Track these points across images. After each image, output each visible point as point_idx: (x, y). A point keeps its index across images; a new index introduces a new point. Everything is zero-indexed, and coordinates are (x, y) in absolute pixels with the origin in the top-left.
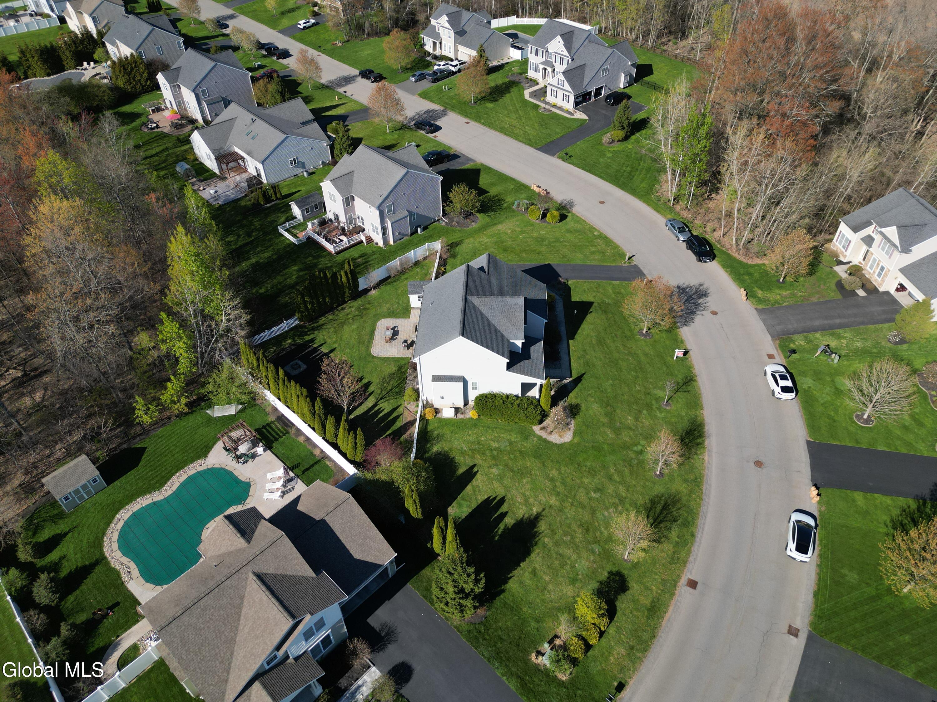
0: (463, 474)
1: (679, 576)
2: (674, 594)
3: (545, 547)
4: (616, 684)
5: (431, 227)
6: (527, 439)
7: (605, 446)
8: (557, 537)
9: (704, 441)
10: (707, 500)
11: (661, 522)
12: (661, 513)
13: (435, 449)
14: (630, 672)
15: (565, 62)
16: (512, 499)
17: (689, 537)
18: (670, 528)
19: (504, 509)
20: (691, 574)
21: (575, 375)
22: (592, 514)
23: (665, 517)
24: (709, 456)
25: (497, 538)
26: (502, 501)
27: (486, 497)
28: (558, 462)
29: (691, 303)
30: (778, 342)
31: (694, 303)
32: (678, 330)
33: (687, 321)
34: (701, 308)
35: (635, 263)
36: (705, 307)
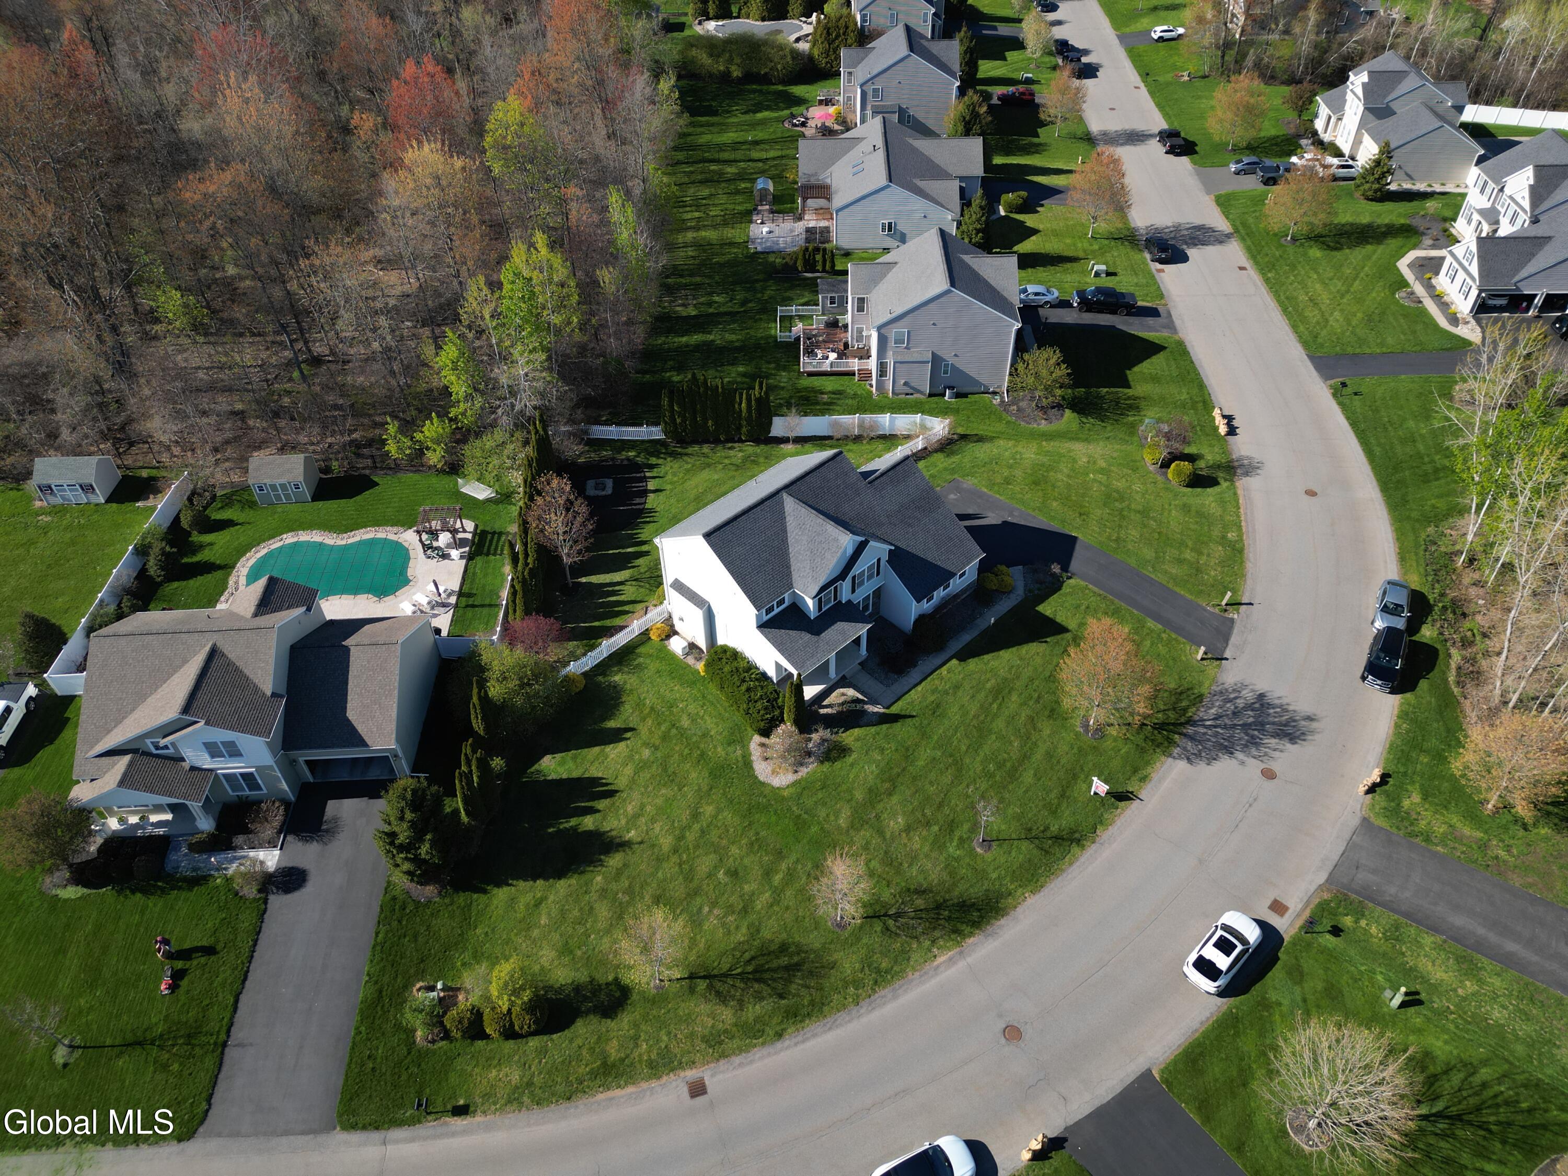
0: (610, 729)
1: (694, 1063)
2: (660, 1078)
3: (586, 884)
4: (461, 1102)
5: (972, 398)
6: (729, 744)
7: (814, 829)
8: (614, 886)
9: (971, 934)
10: (862, 1011)
11: (758, 981)
12: (774, 970)
13: (617, 678)
14: (493, 1108)
15: (1519, 222)
16: (624, 800)
17: (771, 1033)
18: (762, 999)
19: (601, 804)
20: (712, 1076)
21: (894, 709)
22: (688, 895)
23: (774, 980)
24: (950, 959)
25: (551, 830)
26: (611, 794)
27: (600, 775)
28: (731, 801)
29: (1247, 734)
30: (1326, 896)
31: (1253, 737)
32: (1163, 758)
33: (1198, 755)
34: (1254, 751)
35: (1236, 616)
36: (1266, 754)
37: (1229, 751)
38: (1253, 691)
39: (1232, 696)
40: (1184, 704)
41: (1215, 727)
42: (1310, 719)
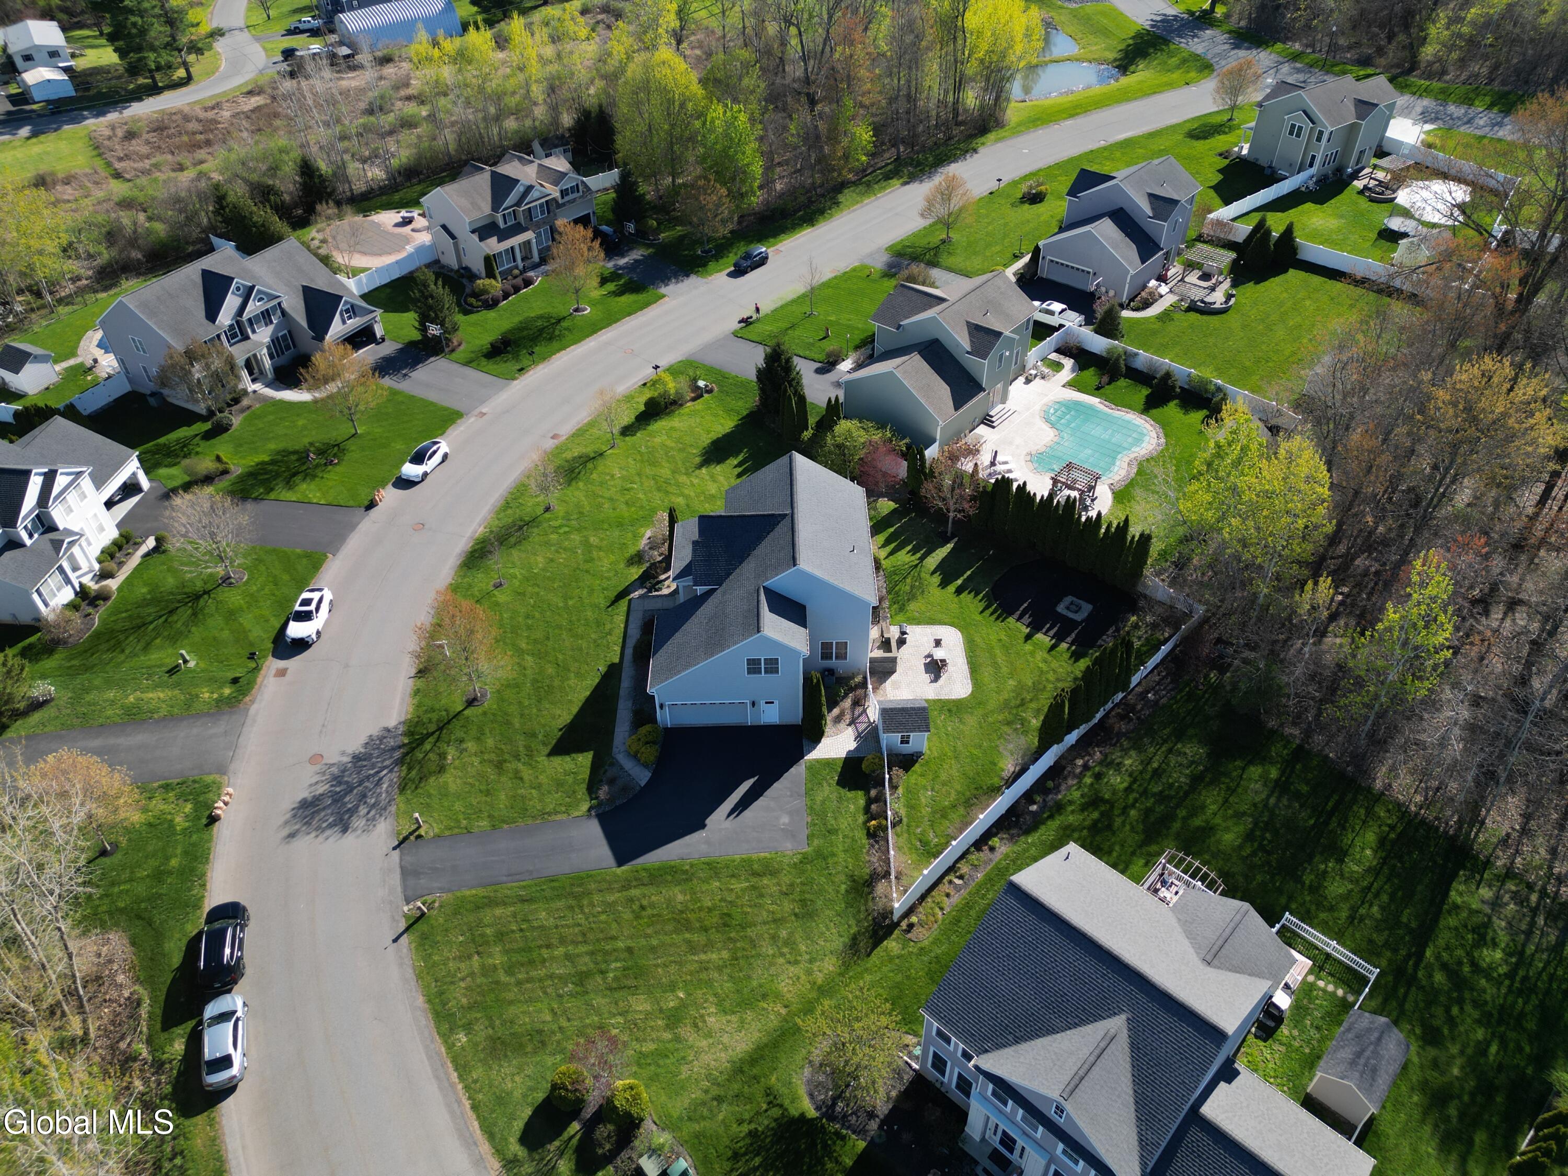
2: (575, 431)
9: (472, 547)
21: (623, 604)
24: (476, 533)
25: (747, 449)
29: (347, 782)
30: (247, 699)
31: (340, 783)
32: (409, 717)
33: (381, 739)
34: (335, 770)
35: (406, 909)
36: (324, 773)
37: (357, 758)
38: (355, 830)
39: (373, 813)
40: (414, 772)
41: (378, 772)
42: (292, 835)
